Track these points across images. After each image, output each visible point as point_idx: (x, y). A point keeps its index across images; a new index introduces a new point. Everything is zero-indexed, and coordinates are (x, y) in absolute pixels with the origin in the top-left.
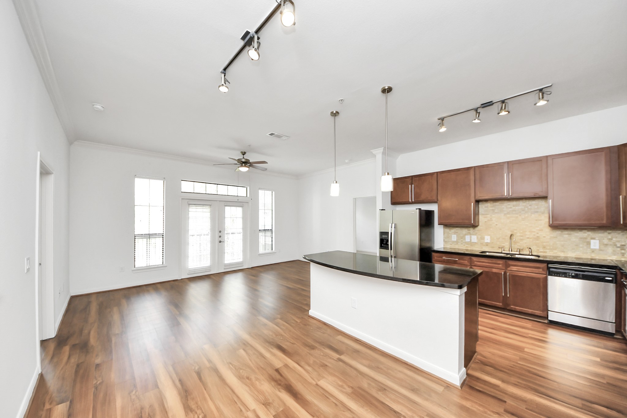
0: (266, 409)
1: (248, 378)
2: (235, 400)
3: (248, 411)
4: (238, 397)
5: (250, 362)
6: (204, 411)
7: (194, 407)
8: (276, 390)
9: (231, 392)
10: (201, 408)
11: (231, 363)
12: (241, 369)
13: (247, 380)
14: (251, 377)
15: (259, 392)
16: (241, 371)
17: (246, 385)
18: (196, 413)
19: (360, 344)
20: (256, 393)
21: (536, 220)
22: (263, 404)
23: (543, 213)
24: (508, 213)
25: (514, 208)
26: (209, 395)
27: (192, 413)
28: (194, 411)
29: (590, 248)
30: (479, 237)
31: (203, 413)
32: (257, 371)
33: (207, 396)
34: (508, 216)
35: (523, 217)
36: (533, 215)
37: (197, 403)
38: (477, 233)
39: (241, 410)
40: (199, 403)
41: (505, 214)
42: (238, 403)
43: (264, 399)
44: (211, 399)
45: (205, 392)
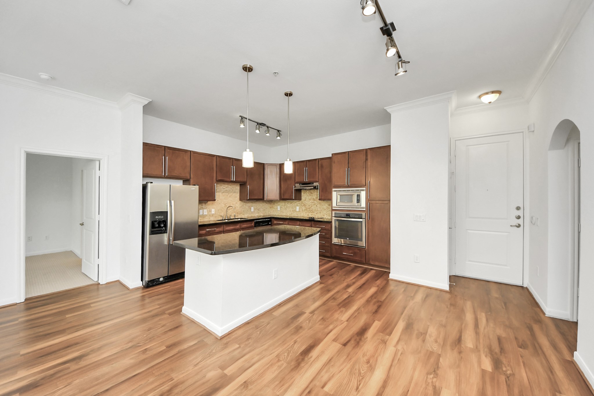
0: (388, 341)
1: (368, 362)
2: (397, 361)
3: (399, 350)
4: (393, 361)
5: (345, 369)
6: (426, 377)
7: (431, 388)
8: (367, 340)
9: (393, 368)
10: (426, 381)
11: (357, 388)
12: (360, 373)
13: (371, 362)
14: (365, 360)
15: (377, 349)
16: (363, 372)
17: (377, 361)
18: (432, 382)
19: (284, 304)
20: (379, 351)
21: (235, 197)
22: (386, 343)
23: (237, 193)
24: (223, 192)
25: (226, 189)
26: (410, 383)
27: (436, 385)
28: (433, 386)
29: (251, 211)
30: (209, 210)
31: (427, 377)
32: (353, 360)
33: (412, 385)
34: (223, 194)
35: (230, 195)
36: (234, 194)
37: (426, 388)
38: (207, 207)
39: (401, 354)
40: (424, 386)
41: (222, 193)
42: (398, 358)
43: (381, 345)
44: (412, 379)
45: (410, 390)
